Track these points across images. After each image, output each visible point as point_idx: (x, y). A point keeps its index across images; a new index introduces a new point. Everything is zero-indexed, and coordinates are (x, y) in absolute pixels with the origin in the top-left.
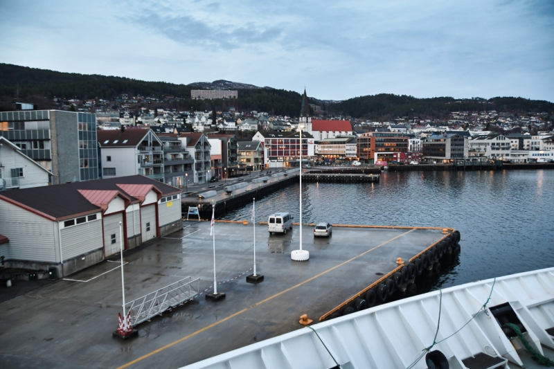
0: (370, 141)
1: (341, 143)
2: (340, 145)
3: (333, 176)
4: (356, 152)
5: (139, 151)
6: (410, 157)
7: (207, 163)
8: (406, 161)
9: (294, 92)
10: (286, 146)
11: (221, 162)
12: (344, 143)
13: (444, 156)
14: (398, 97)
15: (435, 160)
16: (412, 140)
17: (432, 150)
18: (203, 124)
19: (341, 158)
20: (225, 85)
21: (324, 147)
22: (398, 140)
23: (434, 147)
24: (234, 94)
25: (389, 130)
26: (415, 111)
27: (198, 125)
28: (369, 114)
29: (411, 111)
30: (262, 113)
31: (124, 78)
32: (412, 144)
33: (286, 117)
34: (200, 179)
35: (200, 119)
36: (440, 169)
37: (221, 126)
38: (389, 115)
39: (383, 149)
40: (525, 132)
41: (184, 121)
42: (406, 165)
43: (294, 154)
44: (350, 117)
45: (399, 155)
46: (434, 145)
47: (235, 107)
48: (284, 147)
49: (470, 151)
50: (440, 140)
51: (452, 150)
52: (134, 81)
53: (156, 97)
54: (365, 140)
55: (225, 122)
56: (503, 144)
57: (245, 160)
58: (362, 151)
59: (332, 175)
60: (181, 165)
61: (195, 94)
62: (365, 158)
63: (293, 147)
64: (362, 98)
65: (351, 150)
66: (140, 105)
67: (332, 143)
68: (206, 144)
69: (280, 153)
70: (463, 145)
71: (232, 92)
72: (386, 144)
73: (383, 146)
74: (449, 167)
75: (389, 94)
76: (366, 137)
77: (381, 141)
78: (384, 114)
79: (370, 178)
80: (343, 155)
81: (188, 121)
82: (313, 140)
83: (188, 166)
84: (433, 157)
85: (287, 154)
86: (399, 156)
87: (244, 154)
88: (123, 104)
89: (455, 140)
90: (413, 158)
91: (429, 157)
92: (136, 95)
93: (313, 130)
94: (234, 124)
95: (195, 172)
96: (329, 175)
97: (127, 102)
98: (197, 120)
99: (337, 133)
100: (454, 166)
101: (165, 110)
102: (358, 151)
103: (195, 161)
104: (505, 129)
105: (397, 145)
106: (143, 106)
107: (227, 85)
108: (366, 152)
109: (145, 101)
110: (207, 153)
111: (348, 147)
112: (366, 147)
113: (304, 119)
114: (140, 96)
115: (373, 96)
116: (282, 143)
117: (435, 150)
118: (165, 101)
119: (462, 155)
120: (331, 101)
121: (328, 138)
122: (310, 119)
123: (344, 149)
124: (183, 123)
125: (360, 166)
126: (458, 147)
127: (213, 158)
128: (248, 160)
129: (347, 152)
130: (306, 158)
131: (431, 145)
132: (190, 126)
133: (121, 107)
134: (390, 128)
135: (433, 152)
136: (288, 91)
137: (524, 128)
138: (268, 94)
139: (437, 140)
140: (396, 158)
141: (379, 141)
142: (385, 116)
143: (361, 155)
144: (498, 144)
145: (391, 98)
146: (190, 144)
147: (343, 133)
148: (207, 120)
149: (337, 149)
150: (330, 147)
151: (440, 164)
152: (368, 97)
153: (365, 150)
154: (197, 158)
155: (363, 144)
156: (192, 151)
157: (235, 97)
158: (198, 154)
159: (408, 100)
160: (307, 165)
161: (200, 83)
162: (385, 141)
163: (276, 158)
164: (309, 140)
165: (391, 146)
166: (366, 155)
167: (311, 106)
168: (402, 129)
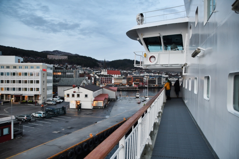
0: (131, 79)
1: (121, 79)
2: (120, 80)
3: (126, 90)
8: (144, 85)
9: (90, 57)
10: (105, 80)
12: (122, 79)
13: (155, 84)
14: (131, 61)
15: (153, 85)
19: (120, 84)
20: (58, 52)
22: (140, 78)
24: (66, 57)
25: (133, 74)
28: (121, 67)
33: (88, 68)
36: (154, 88)
39: (136, 81)
40: (180, 76)
42: (144, 87)
43: (108, 83)
46: (152, 80)
47: (67, 63)
49: (163, 82)
50: (154, 79)
51: (158, 82)
52: (19, 49)
53: (33, 57)
56: (173, 80)
58: (128, 82)
61: (49, 57)
63: (107, 80)
66: (26, 60)
67: (117, 79)
70: (161, 80)
71: (64, 56)
74: (157, 87)
76: (130, 77)
78: (126, 67)
79: (137, 90)
82: (114, 78)
86: (141, 84)
89: (159, 79)
90: (146, 85)
91: (150, 84)
92: (24, 56)
96: (124, 89)
100: (159, 87)
102: (127, 82)
104: (173, 74)
105: (140, 80)
106: (28, 61)
109: (29, 59)
111: (123, 81)
112: (130, 81)
113: (104, 70)
114: (26, 57)
117: (152, 82)
118: (37, 60)
119: (161, 84)
122: (106, 70)
123: (121, 81)
126: (160, 81)
130: (111, 84)
131: (151, 80)
134: (133, 73)
136: (88, 57)
137: (179, 74)
138: (80, 58)
141: (134, 79)
144: (172, 80)
145: (129, 61)
149: (119, 81)
150: (116, 80)
155: (129, 79)
157: (67, 59)
162: (136, 78)
163: (102, 84)
164: (112, 78)
165: (138, 80)
166: (130, 83)
167: (98, 63)
168: (138, 74)
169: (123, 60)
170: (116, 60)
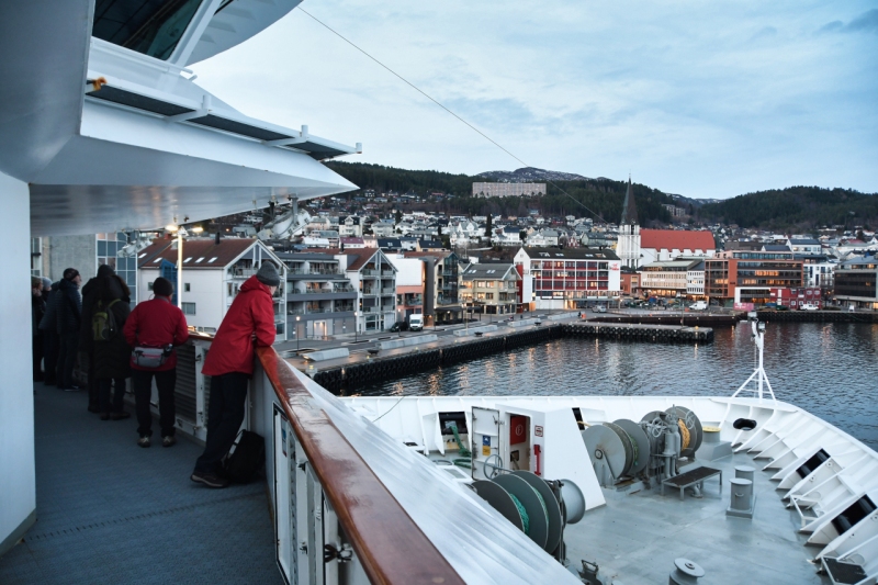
0: (726, 267)
1: (681, 269)
2: (679, 273)
3: (625, 329)
4: (702, 286)
5: (230, 276)
6: (801, 296)
7: (386, 300)
8: (794, 303)
9: (641, 186)
10: (569, 273)
11: (421, 297)
12: (685, 269)
13: (874, 295)
14: (826, 192)
15: (854, 302)
16: (820, 265)
17: (852, 283)
18: (466, 235)
19: (679, 295)
20: (534, 174)
21: (652, 276)
22: (781, 266)
23: (854, 279)
24: (541, 189)
26: (856, 215)
27: (458, 237)
28: (771, 221)
29: (849, 215)
30: (583, 220)
31: (376, 166)
32: (819, 272)
34: (370, 325)
35: (465, 228)
36: (863, 320)
37: (496, 239)
38: (806, 223)
39: (753, 282)
41: (439, 231)
42: (793, 310)
43: (584, 288)
44: (736, 226)
45: (780, 292)
46: (854, 274)
47: (539, 209)
48: (565, 275)
50: (866, 267)
53: (417, 193)
54: (719, 264)
55: (504, 234)
57: (484, 296)
58: (713, 282)
59: (622, 326)
60: (329, 301)
61: (477, 189)
62: (718, 296)
63: (581, 276)
64: (760, 195)
65: (695, 281)
66: (390, 205)
67: (665, 269)
68: (386, 266)
69: (559, 285)
71: (538, 185)
72: (758, 272)
73: (752, 276)
75: (810, 188)
76: (721, 259)
77: (749, 267)
78: (797, 221)
79: (693, 334)
80: (682, 291)
81: (445, 231)
82: (619, 264)
83: (345, 304)
84: (852, 298)
85: (570, 286)
86: (780, 295)
87: (484, 284)
88: (365, 204)
90: (808, 299)
91: (845, 297)
92: (386, 191)
93: (643, 246)
94: (517, 236)
95: (358, 313)
96: (617, 326)
97: (372, 202)
98: (460, 228)
99: (676, 253)
101: (428, 214)
102: (706, 284)
103: (360, 295)
105: (781, 274)
106: (394, 207)
107: (538, 175)
108: (720, 285)
109: (399, 200)
110: (387, 283)
111: (690, 278)
112: (720, 277)
113: (627, 228)
114: (393, 192)
115: (779, 190)
116: (561, 267)
117: (856, 284)
118: (428, 200)
120: (711, 200)
121: (658, 261)
122: (636, 228)
123: (684, 281)
124: (436, 234)
125: (703, 311)
127: (403, 292)
128: (489, 296)
129: (689, 285)
130: (604, 295)
131: (850, 274)
132: (446, 238)
133: (361, 208)
134: (789, 243)
135: (855, 288)
138: (597, 188)
139: (861, 267)
140: (775, 298)
141: (745, 267)
142: (799, 226)
143: (712, 291)
145: (814, 194)
146: (352, 266)
147: (687, 253)
148: (476, 229)
149: (673, 280)
150: (662, 277)
151: (865, 310)
152: (771, 194)
153: (717, 281)
154: (364, 290)
155: (714, 270)
156: (355, 279)
157: (540, 193)
158: (367, 284)
159: (845, 197)
160: (599, 307)
161: (496, 173)
162: (757, 266)
163: (551, 294)
164: (611, 263)
165: (768, 277)
166: (720, 291)
167: (669, 207)
168: (812, 246)
169: (785, 190)
170: (754, 191)
